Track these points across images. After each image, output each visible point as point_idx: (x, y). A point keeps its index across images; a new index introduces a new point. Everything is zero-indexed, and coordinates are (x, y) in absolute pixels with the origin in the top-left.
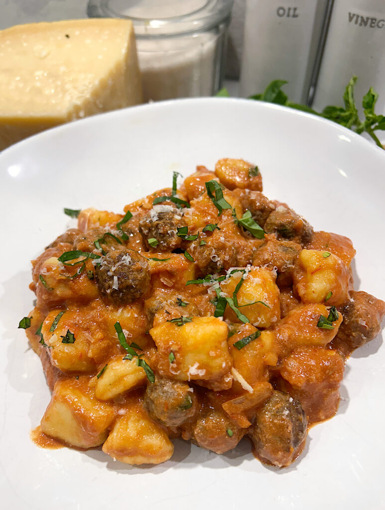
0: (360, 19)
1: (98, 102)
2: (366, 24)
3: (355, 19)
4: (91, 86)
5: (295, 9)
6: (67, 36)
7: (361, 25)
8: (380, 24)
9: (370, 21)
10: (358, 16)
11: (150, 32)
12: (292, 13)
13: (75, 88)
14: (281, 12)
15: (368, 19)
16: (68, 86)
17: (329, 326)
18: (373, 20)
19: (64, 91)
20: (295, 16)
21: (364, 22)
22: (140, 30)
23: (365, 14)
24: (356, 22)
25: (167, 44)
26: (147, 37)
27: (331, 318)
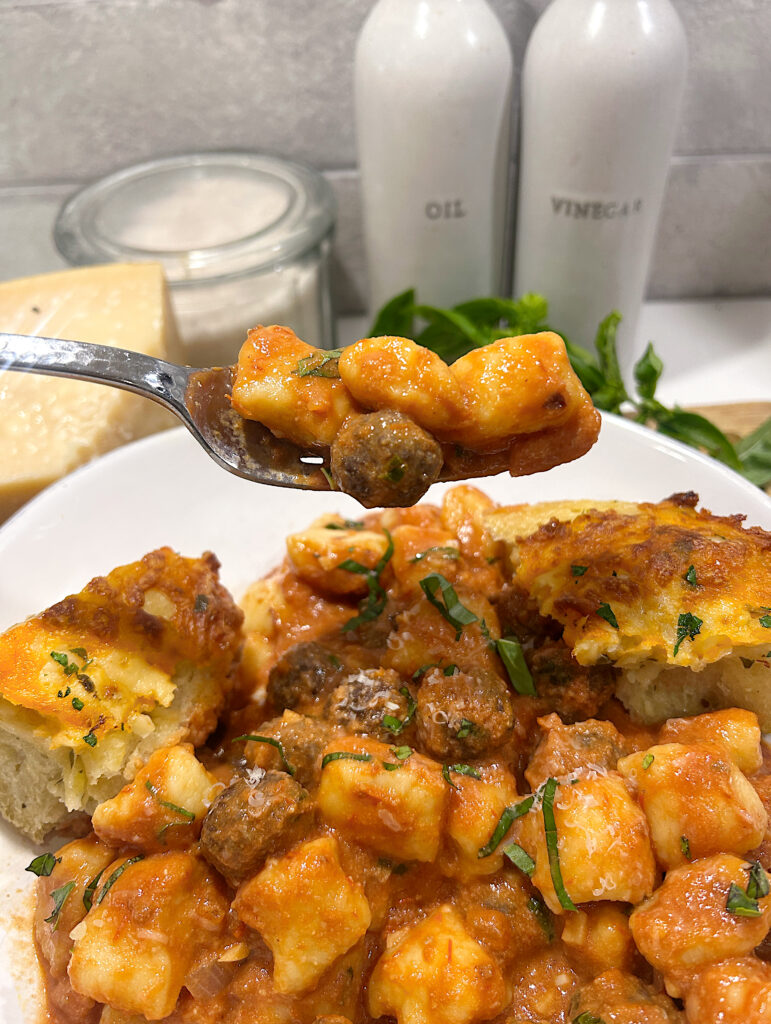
0: (573, 208)
1: (121, 430)
3: (564, 208)
4: (105, 404)
5: (458, 204)
6: (36, 310)
9: (591, 210)
10: (569, 204)
11: (196, 275)
12: (453, 209)
13: (72, 412)
14: (433, 211)
15: (587, 206)
16: (57, 412)
17: (750, 911)
18: (597, 207)
19: (51, 423)
20: (459, 214)
21: (582, 211)
22: (175, 273)
23: (582, 198)
25: (225, 293)
26: (188, 285)
27: (754, 890)
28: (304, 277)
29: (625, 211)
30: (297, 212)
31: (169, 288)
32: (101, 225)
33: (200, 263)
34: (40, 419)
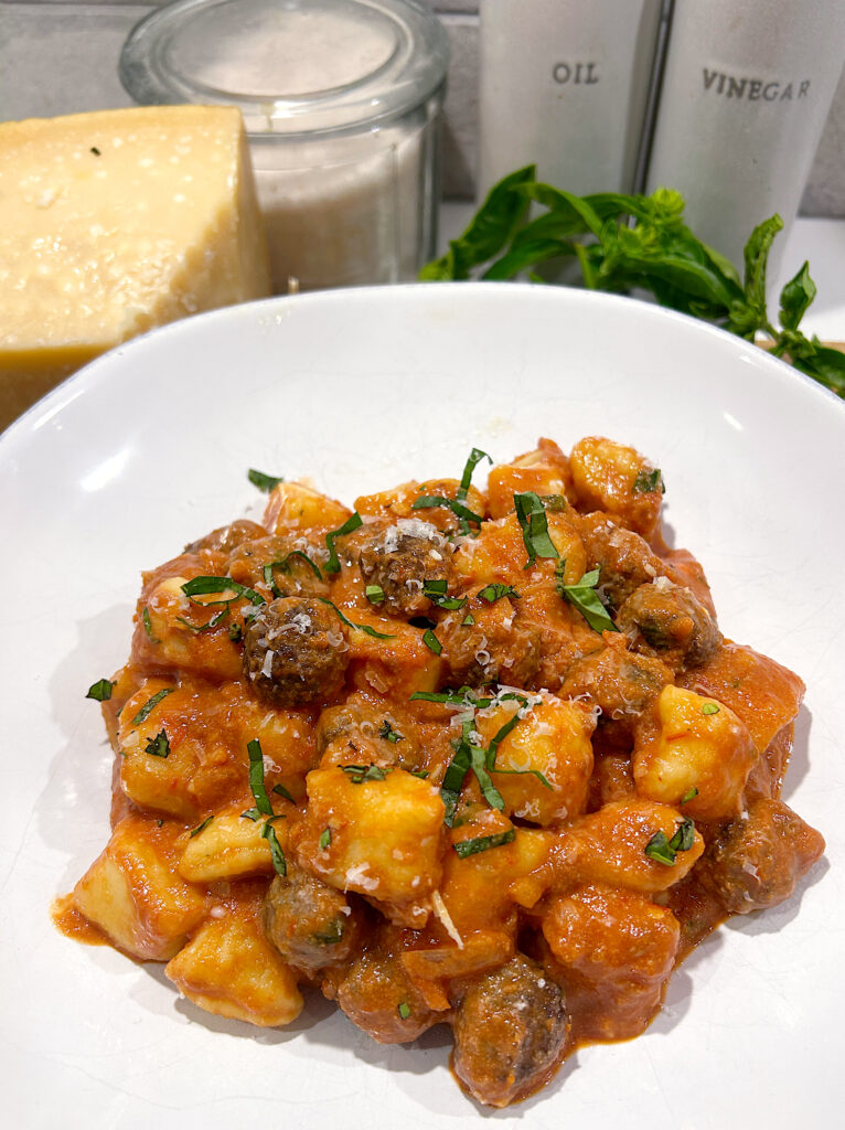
0: (727, 84)
1: (185, 300)
2: (740, 92)
3: (716, 82)
4: (168, 268)
5: (592, 67)
6: (95, 151)
7: (730, 94)
8: (770, 92)
9: (748, 87)
10: (723, 78)
11: (279, 128)
12: (584, 73)
13: (132, 274)
14: (561, 73)
15: (744, 82)
16: (115, 272)
18: (755, 84)
19: (110, 284)
20: (590, 81)
21: (736, 89)
22: (256, 124)
23: (737, 73)
24: (720, 90)
25: (313, 154)
26: (270, 139)
28: (404, 143)
29: (788, 94)
30: (403, 61)
31: (247, 141)
32: (174, 55)
33: (286, 114)
34: (96, 277)
